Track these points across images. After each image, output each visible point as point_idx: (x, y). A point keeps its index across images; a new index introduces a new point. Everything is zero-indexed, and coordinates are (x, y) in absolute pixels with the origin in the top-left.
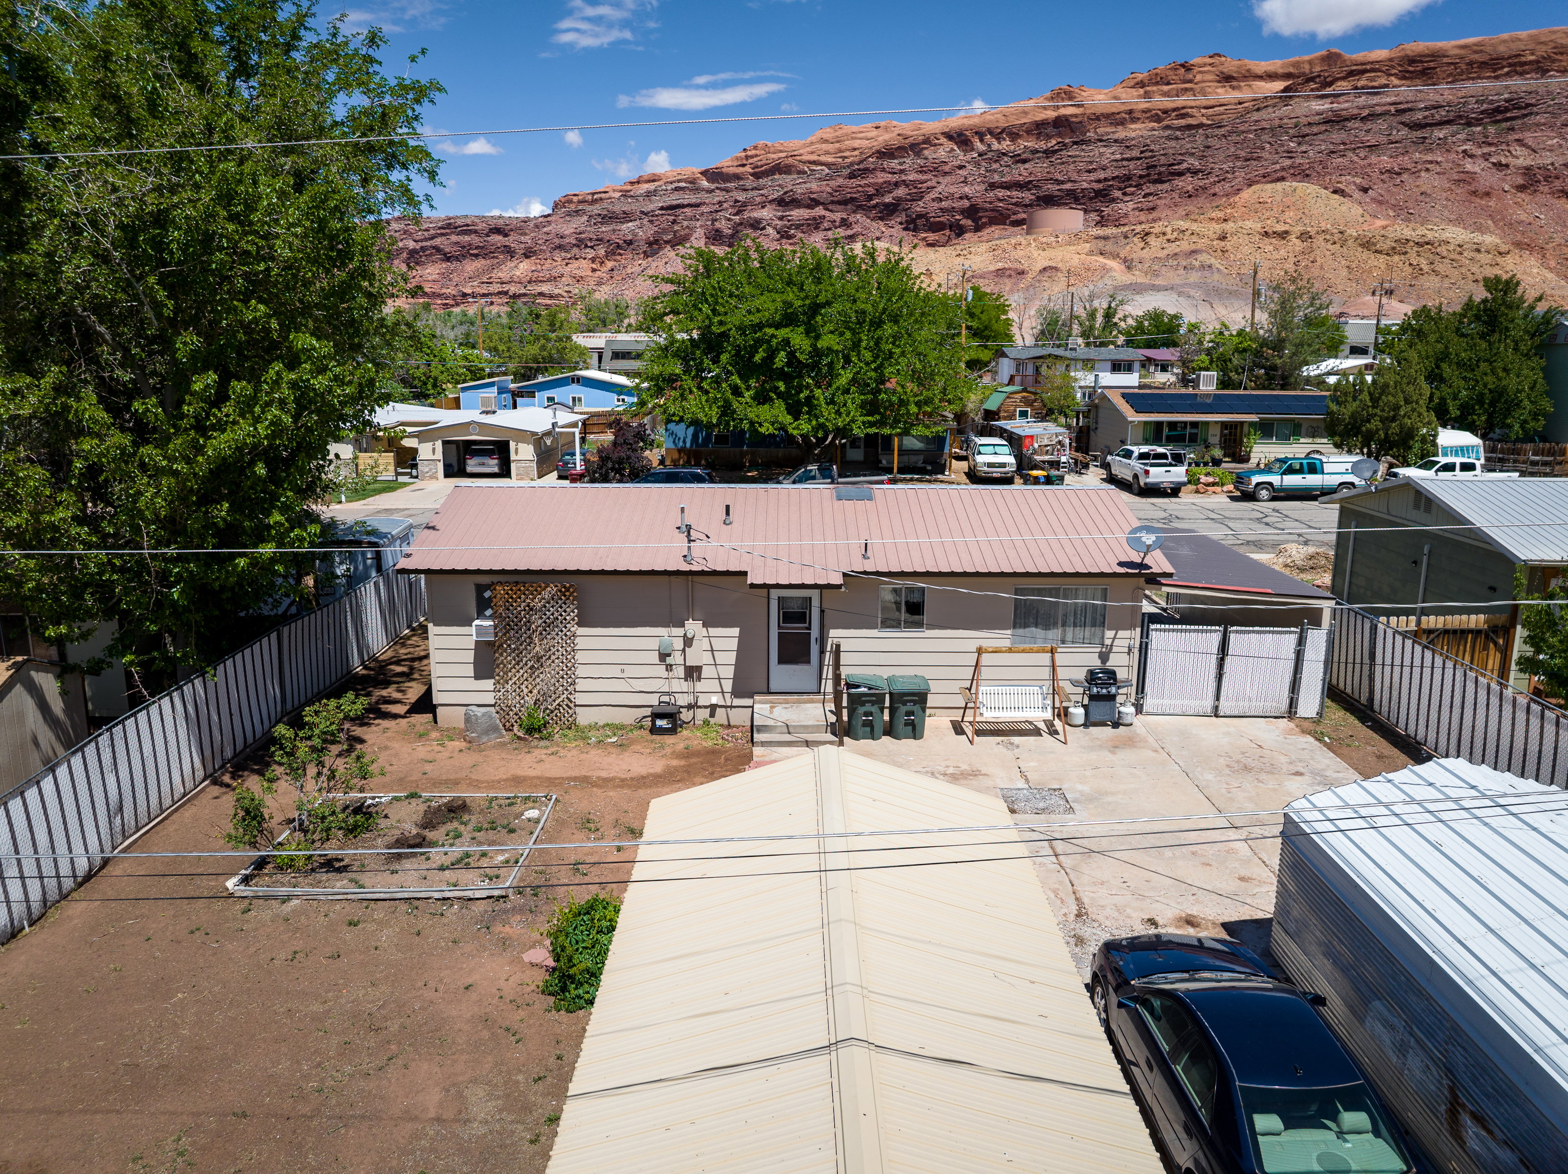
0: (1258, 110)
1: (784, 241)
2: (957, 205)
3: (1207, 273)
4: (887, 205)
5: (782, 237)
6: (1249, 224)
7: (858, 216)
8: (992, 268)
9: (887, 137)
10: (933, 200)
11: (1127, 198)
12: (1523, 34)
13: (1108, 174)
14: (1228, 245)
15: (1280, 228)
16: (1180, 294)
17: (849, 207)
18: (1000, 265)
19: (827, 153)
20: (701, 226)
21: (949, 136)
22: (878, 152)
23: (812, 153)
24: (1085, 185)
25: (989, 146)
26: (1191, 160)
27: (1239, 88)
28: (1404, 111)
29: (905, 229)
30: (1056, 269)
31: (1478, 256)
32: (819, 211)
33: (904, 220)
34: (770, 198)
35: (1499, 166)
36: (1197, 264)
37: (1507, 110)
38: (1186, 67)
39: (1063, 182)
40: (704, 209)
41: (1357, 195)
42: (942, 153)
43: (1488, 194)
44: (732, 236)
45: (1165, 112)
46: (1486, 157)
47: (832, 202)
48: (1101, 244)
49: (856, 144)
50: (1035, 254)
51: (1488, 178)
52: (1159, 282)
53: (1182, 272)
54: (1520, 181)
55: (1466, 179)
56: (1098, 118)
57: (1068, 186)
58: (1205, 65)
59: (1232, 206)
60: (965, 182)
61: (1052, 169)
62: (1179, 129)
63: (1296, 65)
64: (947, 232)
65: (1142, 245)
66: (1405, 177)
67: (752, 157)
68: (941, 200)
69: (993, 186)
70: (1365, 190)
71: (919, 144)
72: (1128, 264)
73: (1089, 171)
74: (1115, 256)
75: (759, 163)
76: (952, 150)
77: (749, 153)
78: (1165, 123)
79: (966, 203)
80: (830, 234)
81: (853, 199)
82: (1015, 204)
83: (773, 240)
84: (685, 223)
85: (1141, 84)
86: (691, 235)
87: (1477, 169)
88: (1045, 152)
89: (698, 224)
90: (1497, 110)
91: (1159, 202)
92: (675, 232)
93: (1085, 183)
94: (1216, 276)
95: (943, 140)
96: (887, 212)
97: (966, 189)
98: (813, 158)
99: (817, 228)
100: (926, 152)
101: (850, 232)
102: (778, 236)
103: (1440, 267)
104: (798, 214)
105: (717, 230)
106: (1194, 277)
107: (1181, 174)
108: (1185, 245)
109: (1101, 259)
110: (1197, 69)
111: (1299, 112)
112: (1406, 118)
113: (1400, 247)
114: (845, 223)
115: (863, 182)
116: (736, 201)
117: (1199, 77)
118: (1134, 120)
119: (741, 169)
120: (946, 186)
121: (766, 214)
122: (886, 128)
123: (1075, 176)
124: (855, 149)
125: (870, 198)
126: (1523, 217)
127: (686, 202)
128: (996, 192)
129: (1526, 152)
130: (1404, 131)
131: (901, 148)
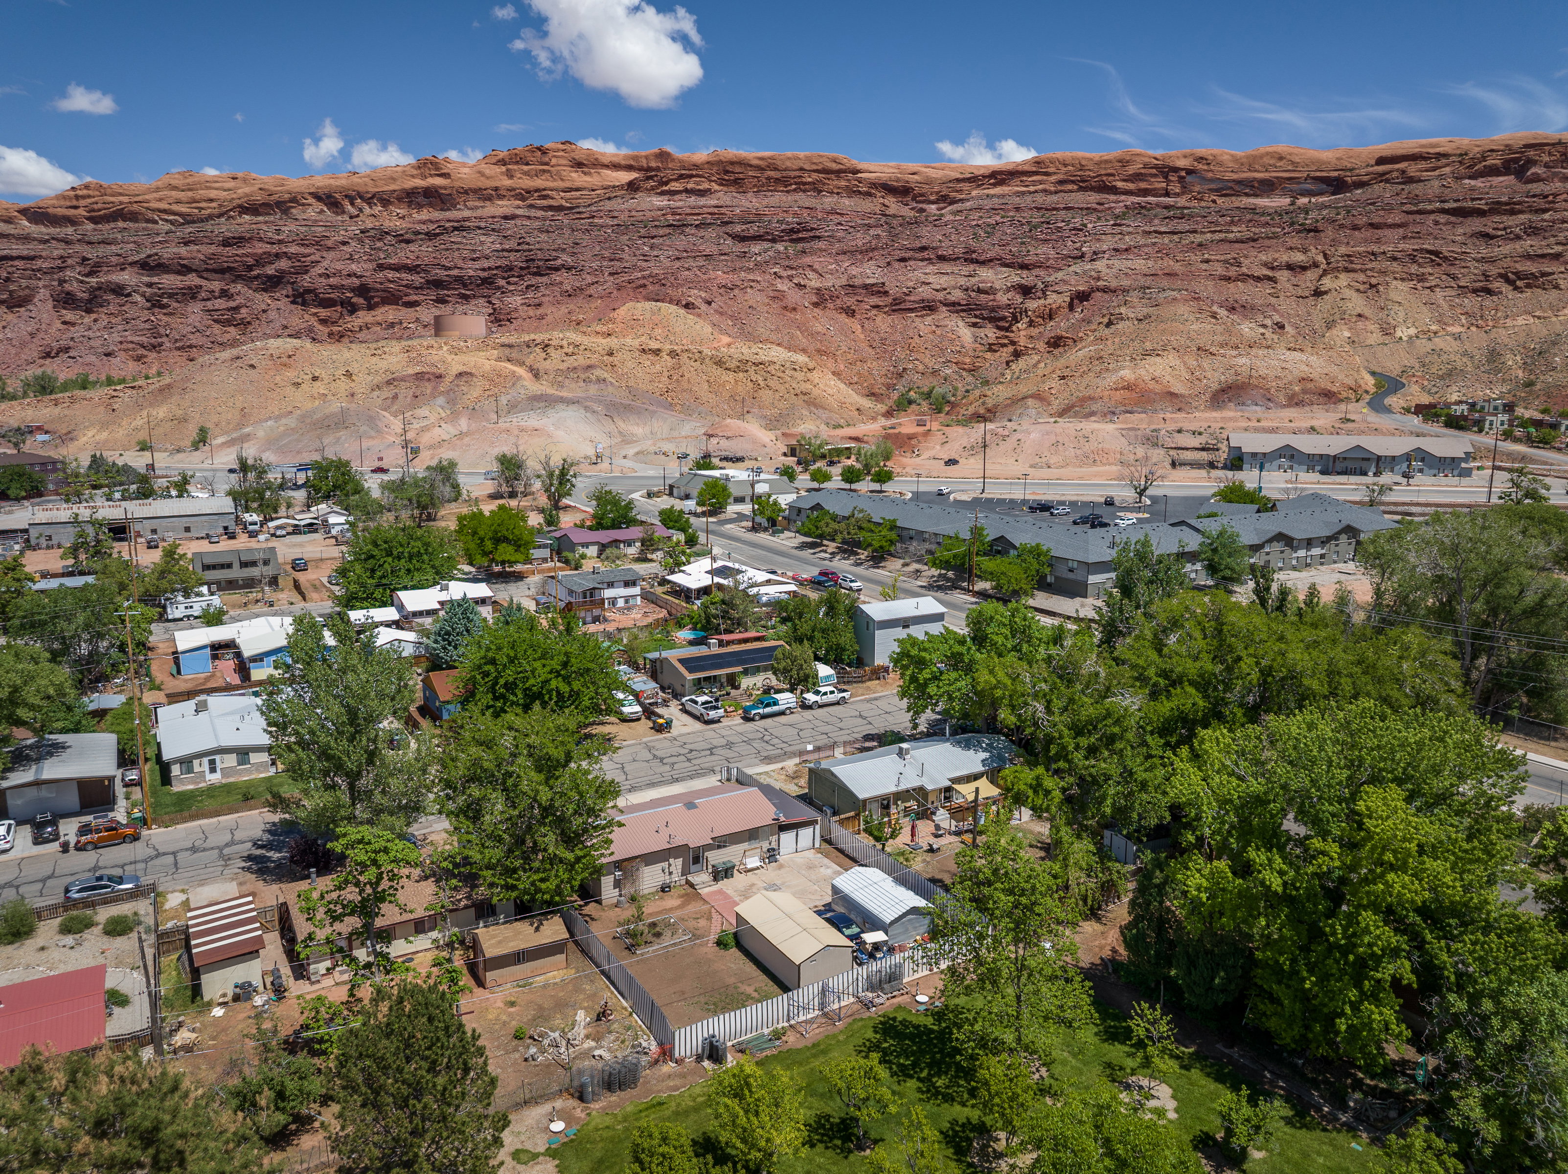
0: (609, 199)
1: (156, 310)
2: (347, 282)
3: (602, 386)
4: (270, 278)
5: (154, 306)
6: (628, 341)
7: (239, 287)
8: (411, 371)
9: (247, 190)
10: (320, 275)
11: (511, 288)
12: (802, 154)
13: (491, 263)
14: (615, 360)
15: (654, 345)
16: (586, 408)
17: (227, 276)
18: (418, 369)
19: (178, 202)
20: (45, 287)
21: (317, 197)
22: (240, 206)
23: (160, 200)
24: (471, 273)
25: (361, 210)
26: (565, 257)
27: (589, 174)
28: (727, 223)
29: (293, 302)
30: (471, 374)
31: (796, 374)
32: (192, 280)
33: (291, 293)
34: (130, 259)
35: (799, 285)
36: (593, 378)
37: (799, 231)
38: (543, 151)
39: (450, 269)
40: (39, 263)
41: (704, 307)
42: (311, 213)
43: (794, 309)
44: (90, 301)
45: (528, 192)
46: (790, 278)
47: (207, 270)
48: (507, 351)
49: (213, 194)
50: (449, 358)
51: (794, 297)
52: (564, 394)
53: (582, 384)
54: (815, 299)
55: (778, 296)
56: (466, 192)
57: (455, 272)
58: (558, 150)
59: (612, 321)
60: (351, 258)
61: (437, 254)
62: (542, 208)
63: (635, 158)
64: (339, 308)
65: (544, 355)
66: (736, 291)
67: (84, 197)
68: (328, 276)
69: (381, 267)
70: (709, 303)
71: (285, 202)
72: (536, 375)
73: (474, 260)
74: (521, 364)
75: (95, 207)
76: (322, 211)
77: (80, 193)
78: (529, 202)
79: (356, 282)
80: (209, 305)
81: (230, 269)
82: (406, 286)
83: (143, 308)
84: (24, 283)
85: (502, 162)
86: (34, 296)
87: (785, 288)
88: (427, 234)
89: (41, 284)
90: (792, 231)
91: (543, 299)
92: (11, 292)
93: (471, 270)
94: (610, 389)
95: (311, 200)
96: (272, 283)
97: (354, 267)
98: (163, 205)
99: (194, 297)
100: (294, 211)
101: (232, 304)
102: (149, 304)
103: (771, 383)
104: (169, 281)
105: (68, 293)
106: (593, 389)
107: (557, 269)
108: (581, 360)
109: (509, 365)
110: (551, 154)
111: (644, 206)
112: (729, 229)
113: (742, 366)
114: (225, 294)
115: (240, 252)
116: (85, 259)
117: (554, 161)
118: (501, 197)
119: (72, 212)
120: (330, 261)
121: (126, 277)
122: (245, 180)
123: (460, 264)
124: (211, 200)
125: (250, 268)
126: (819, 328)
127: (14, 253)
128: (386, 272)
129: (816, 276)
130: (729, 241)
131: (265, 205)
